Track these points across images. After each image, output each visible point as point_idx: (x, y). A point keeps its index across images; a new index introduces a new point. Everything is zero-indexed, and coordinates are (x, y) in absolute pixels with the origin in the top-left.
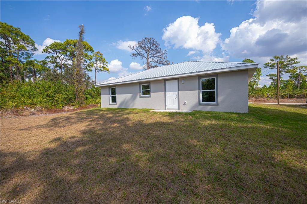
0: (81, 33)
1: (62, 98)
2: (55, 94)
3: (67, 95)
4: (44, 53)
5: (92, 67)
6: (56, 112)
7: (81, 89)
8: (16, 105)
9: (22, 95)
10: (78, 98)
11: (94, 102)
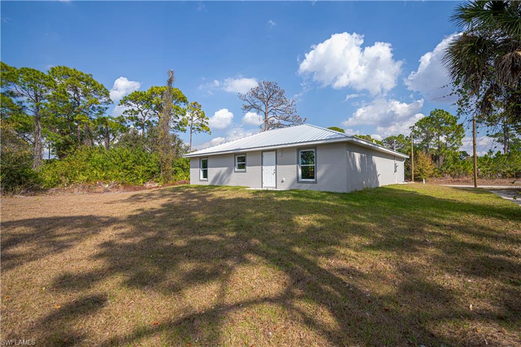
0: (170, 82)
1: (143, 171)
2: (134, 166)
3: (149, 167)
4: (121, 106)
5: (186, 126)
6: (135, 189)
7: (167, 159)
8: (87, 180)
9: (94, 166)
10: (163, 171)
11: (185, 178)
